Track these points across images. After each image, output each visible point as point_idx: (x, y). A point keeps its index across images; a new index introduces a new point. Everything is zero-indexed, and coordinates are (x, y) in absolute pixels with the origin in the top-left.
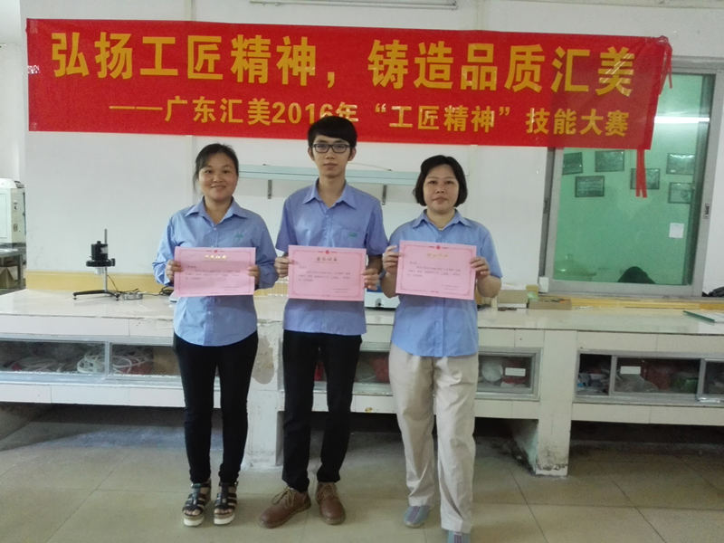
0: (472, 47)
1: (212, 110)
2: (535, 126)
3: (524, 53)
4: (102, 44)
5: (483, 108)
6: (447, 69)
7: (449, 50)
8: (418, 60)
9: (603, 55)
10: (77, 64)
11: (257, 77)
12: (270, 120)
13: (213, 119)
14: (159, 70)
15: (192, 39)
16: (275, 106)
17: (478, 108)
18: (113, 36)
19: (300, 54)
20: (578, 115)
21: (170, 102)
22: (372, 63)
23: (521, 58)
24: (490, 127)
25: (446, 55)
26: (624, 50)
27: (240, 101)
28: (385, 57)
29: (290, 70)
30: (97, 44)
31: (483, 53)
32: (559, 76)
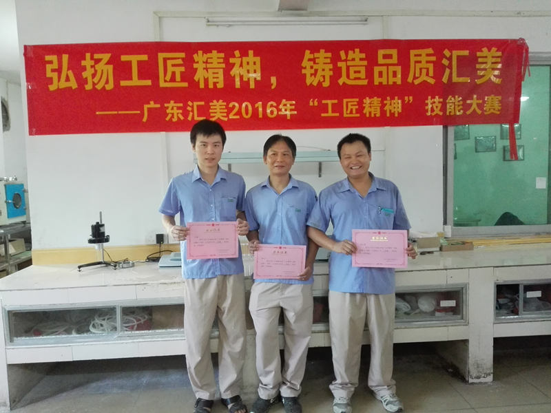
0: (381, 53)
1: (181, 111)
2: (432, 110)
3: (420, 55)
4: (87, 62)
5: (393, 98)
6: (363, 70)
7: (363, 56)
8: (340, 64)
9: (479, 54)
10: (67, 79)
11: (215, 84)
12: (228, 116)
13: (182, 118)
14: (135, 81)
15: (161, 56)
16: (231, 105)
17: (388, 98)
18: (97, 56)
19: (248, 63)
20: (464, 100)
21: (146, 107)
22: (305, 68)
23: (418, 59)
24: (398, 113)
25: (361, 59)
26: (494, 49)
27: (203, 103)
28: (315, 63)
29: (241, 77)
30: (83, 63)
31: (390, 57)
32: (447, 71)
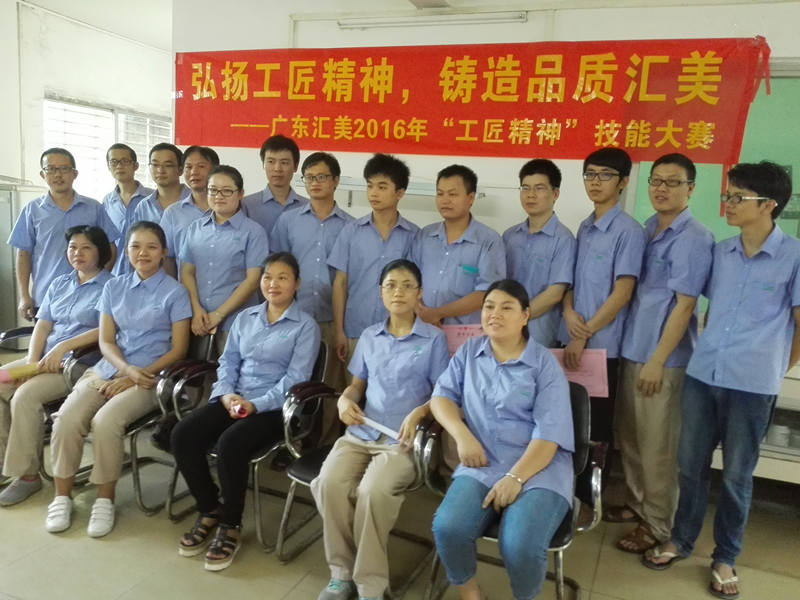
0: (540, 59)
1: (306, 127)
2: (604, 139)
3: (595, 63)
4: (226, 72)
5: (549, 121)
6: (514, 82)
7: (517, 63)
8: (486, 75)
9: (684, 61)
10: (209, 89)
11: (343, 96)
12: (352, 135)
13: (307, 135)
14: (266, 93)
16: (356, 122)
17: (544, 121)
18: (235, 65)
19: (380, 73)
20: (653, 127)
21: (275, 120)
22: (443, 79)
23: (591, 68)
24: (555, 141)
25: (514, 69)
26: (711, 53)
27: (328, 119)
28: (456, 73)
29: (371, 90)
30: (223, 72)
31: (552, 65)
32: (633, 86)
